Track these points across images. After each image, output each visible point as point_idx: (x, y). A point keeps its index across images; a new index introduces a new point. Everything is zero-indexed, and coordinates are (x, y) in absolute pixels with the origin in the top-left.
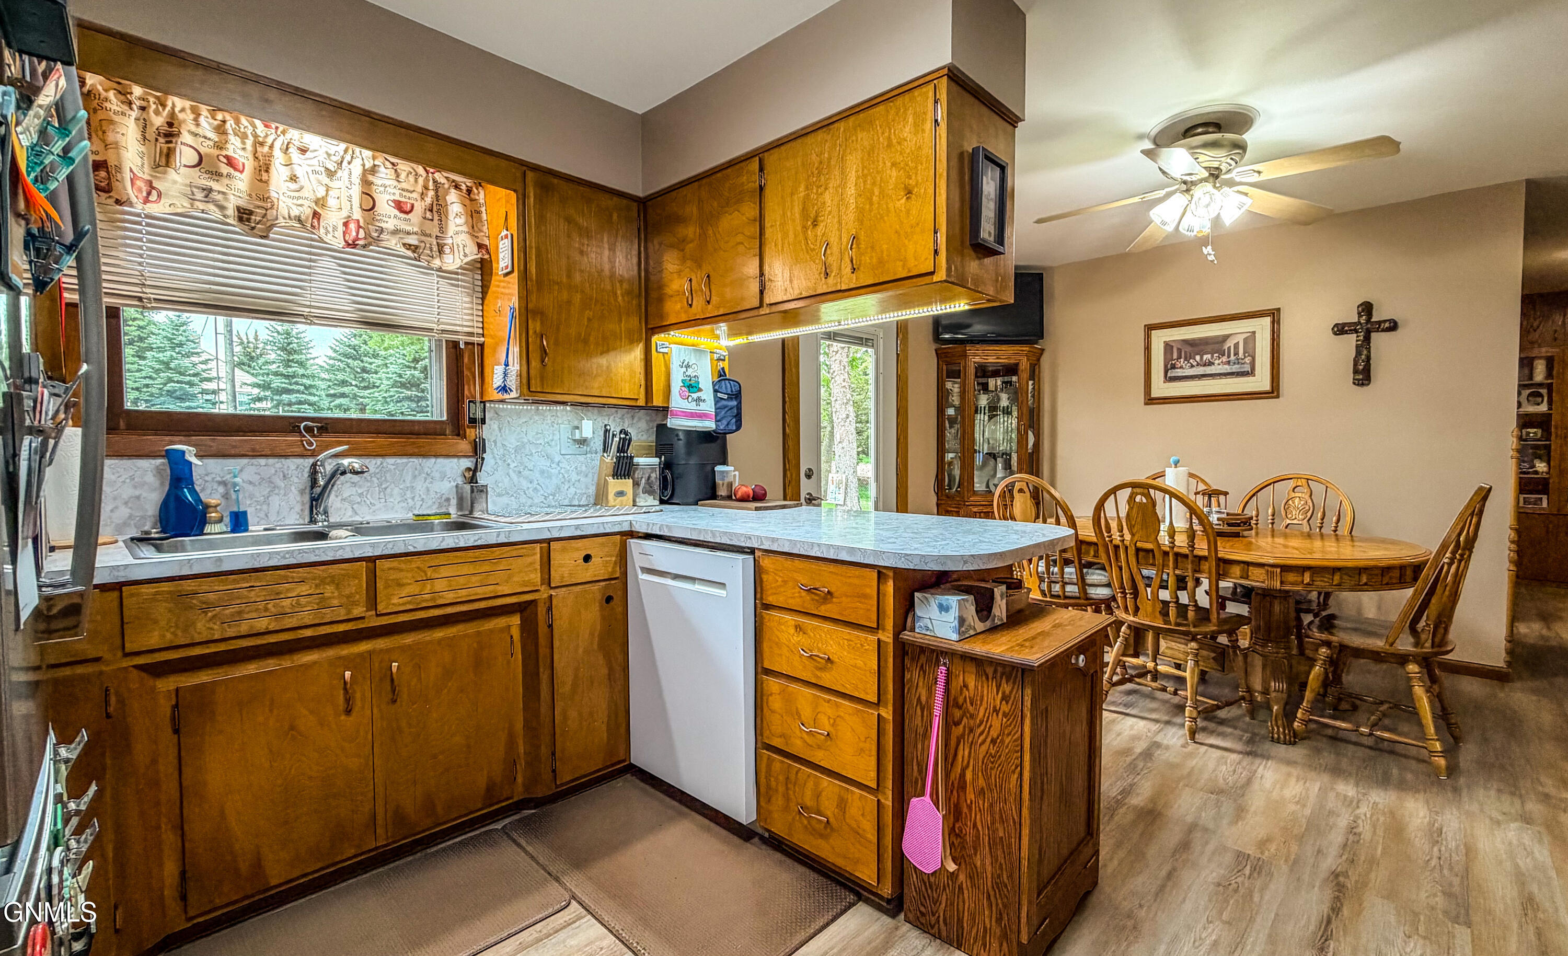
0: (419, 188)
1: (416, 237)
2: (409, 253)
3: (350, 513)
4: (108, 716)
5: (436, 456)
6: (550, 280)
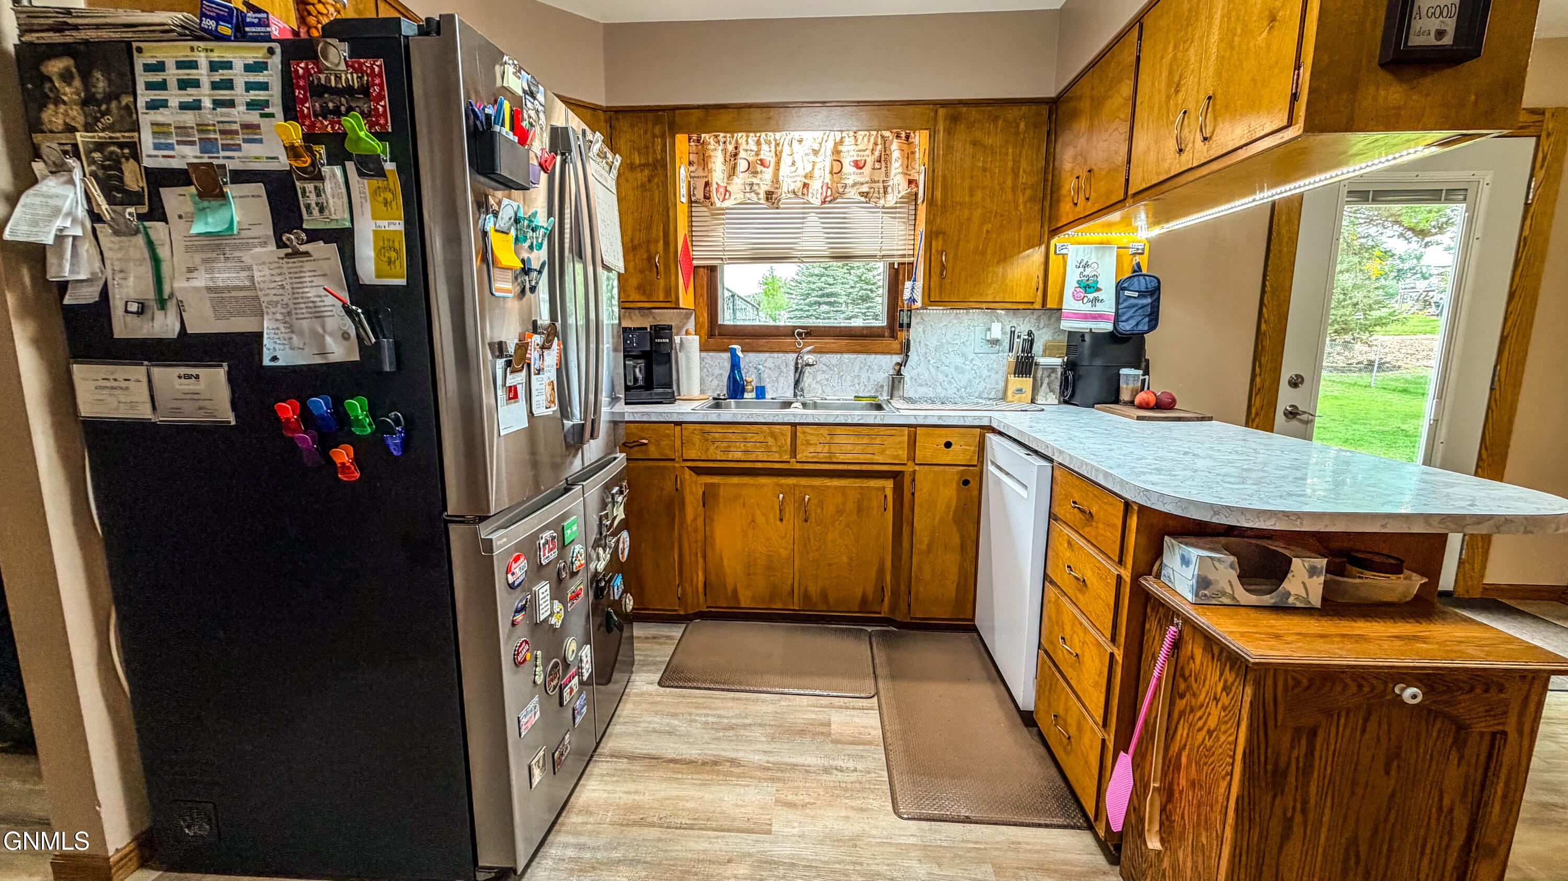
0: (870, 147)
1: (867, 185)
2: (863, 199)
3: (820, 391)
4: (677, 489)
5: (876, 353)
6: (953, 202)
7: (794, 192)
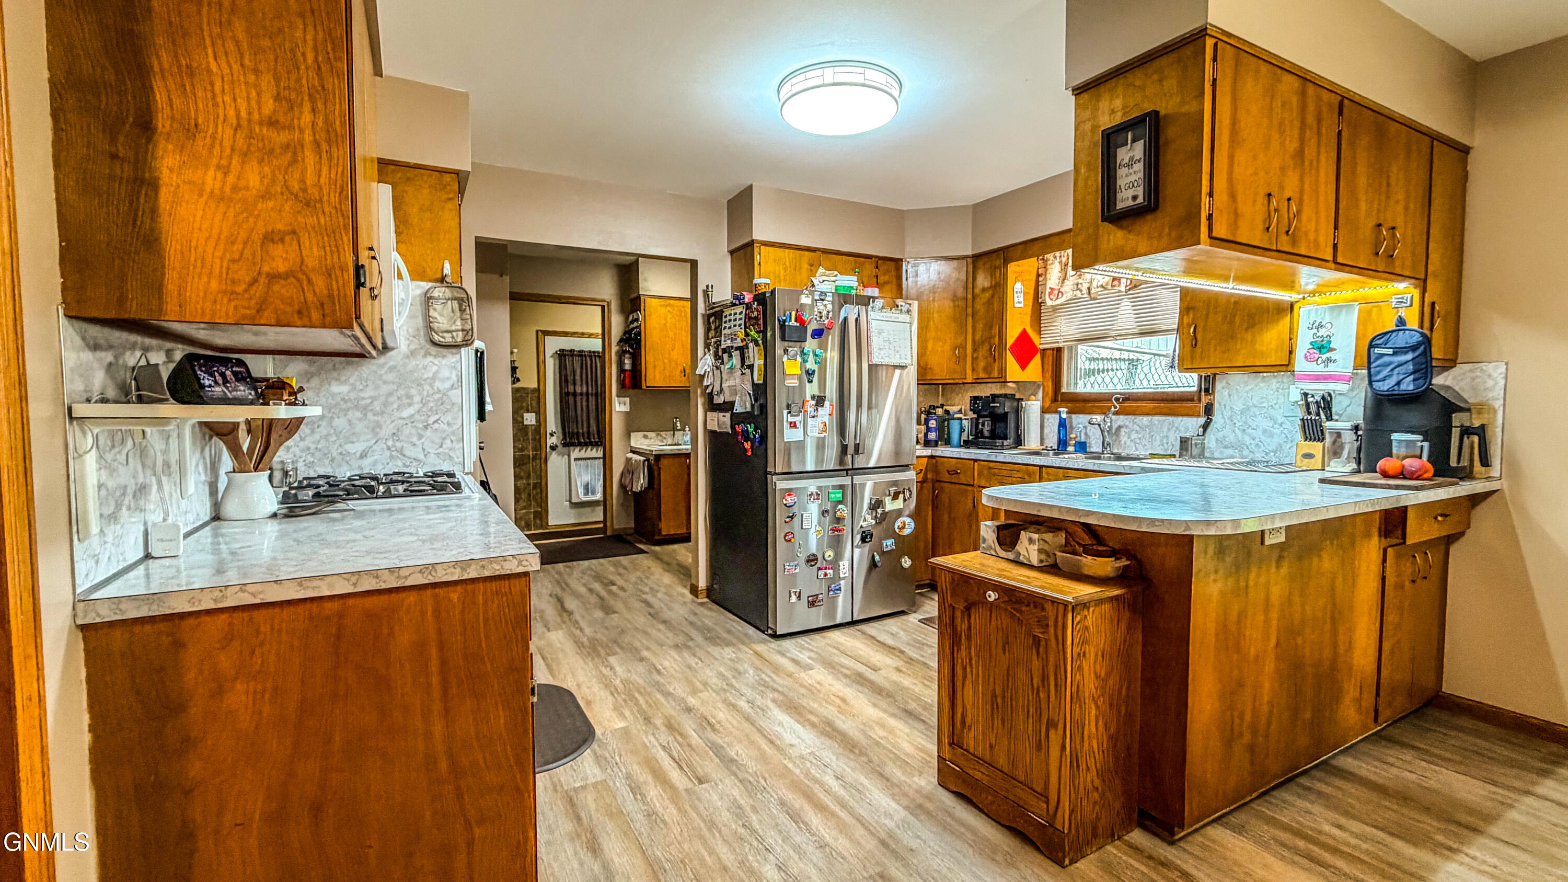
7: (1102, 286)
